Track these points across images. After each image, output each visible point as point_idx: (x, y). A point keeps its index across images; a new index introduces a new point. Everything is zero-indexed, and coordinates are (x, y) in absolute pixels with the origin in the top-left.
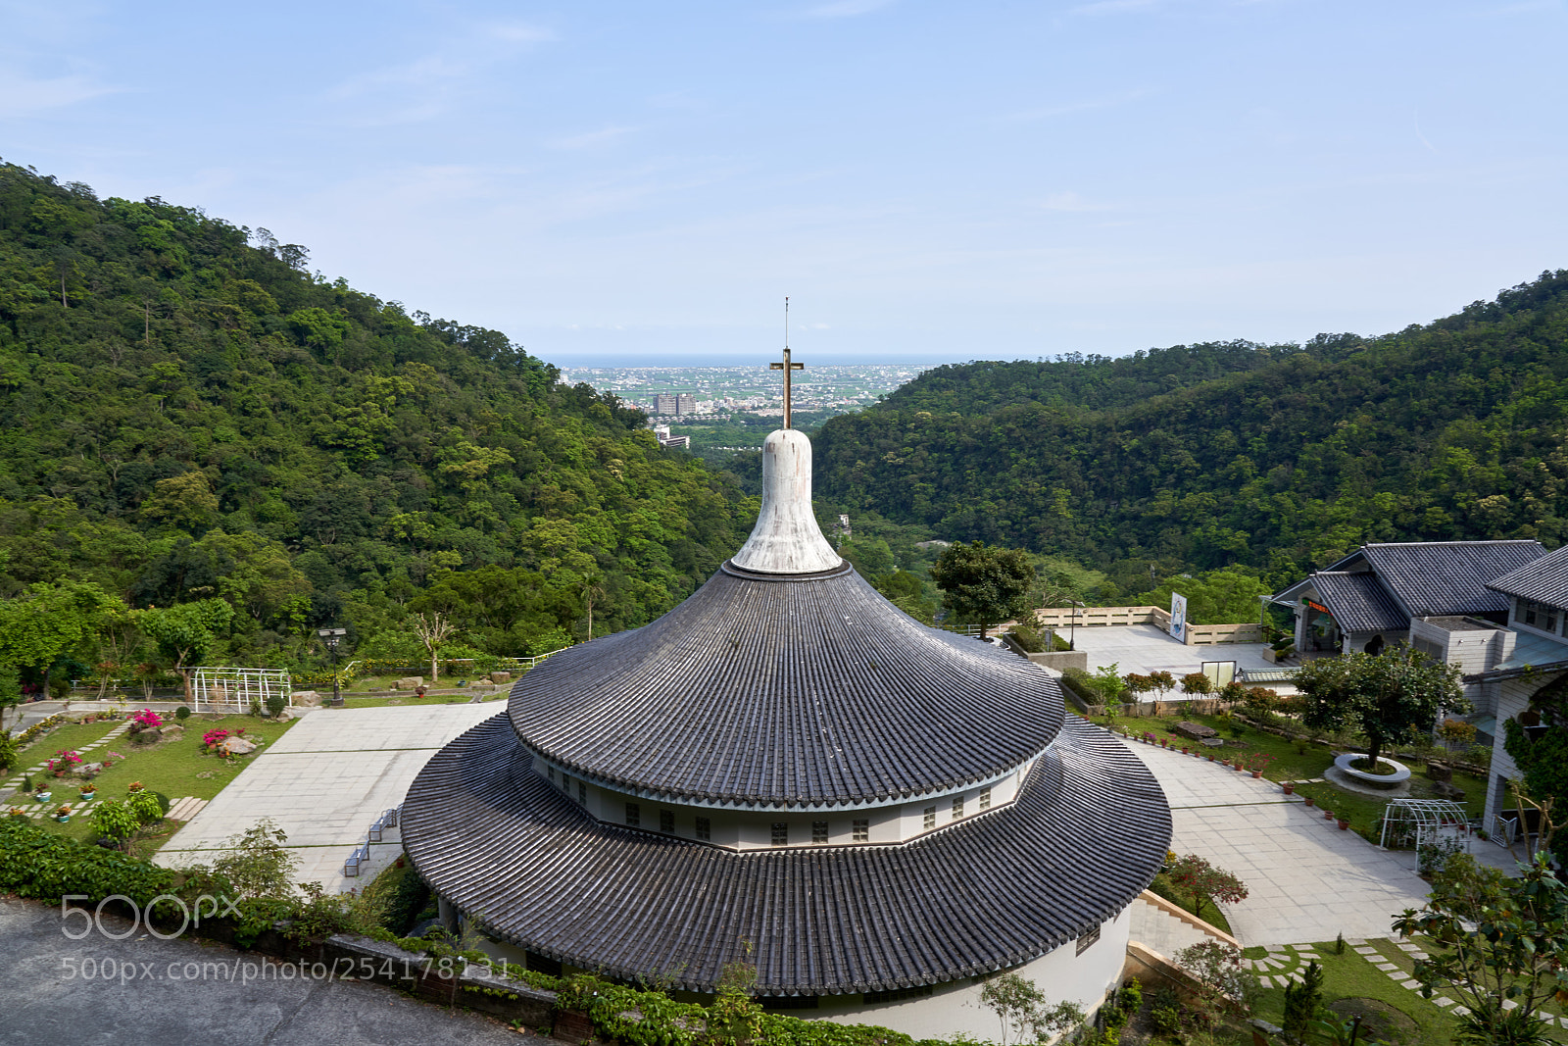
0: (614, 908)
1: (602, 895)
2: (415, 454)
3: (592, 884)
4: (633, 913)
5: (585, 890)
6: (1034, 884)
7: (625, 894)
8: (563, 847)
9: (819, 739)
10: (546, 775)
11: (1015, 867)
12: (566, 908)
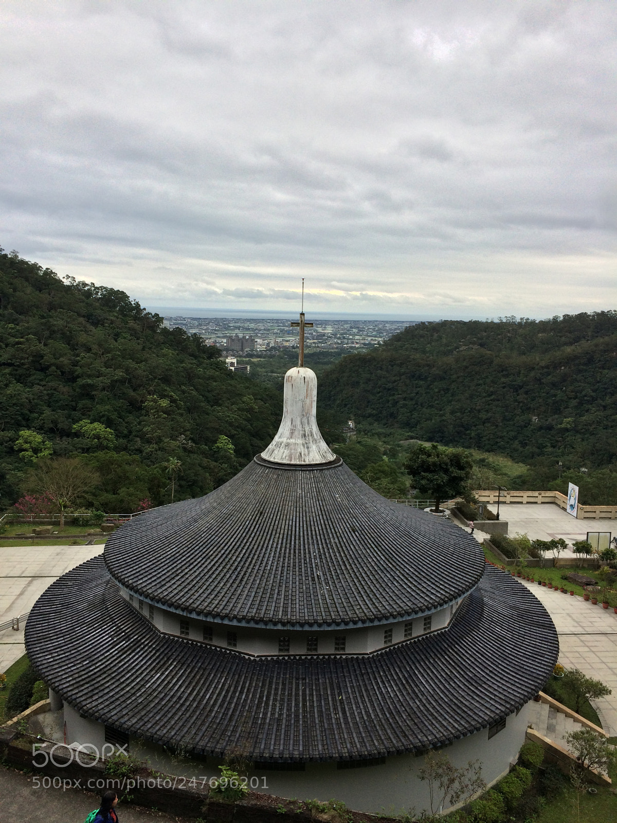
0: (166, 695)
1: (159, 685)
2: (61, 372)
3: (152, 677)
4: (180, 698)
5: (147, 682)
6: (459, 686)
7: (175, 685)
8: (135, 650)
9: (313, 579)
10: (128, 599)
11: (447, 674)
12: (134, 694)
